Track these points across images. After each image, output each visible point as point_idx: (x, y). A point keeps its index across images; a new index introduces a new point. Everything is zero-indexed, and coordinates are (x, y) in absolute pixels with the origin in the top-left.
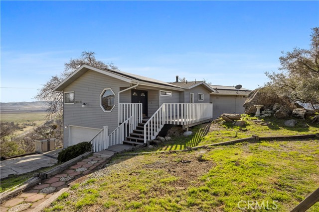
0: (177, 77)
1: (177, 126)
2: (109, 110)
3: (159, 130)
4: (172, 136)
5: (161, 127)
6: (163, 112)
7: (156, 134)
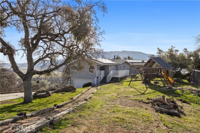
0: (115, 56)
1: (116, 78)
2: (93, 73)
3: (110, 79)
4: (114, 81)
5: (111, 78)
6: (112, 73)
7: (110, 80)
